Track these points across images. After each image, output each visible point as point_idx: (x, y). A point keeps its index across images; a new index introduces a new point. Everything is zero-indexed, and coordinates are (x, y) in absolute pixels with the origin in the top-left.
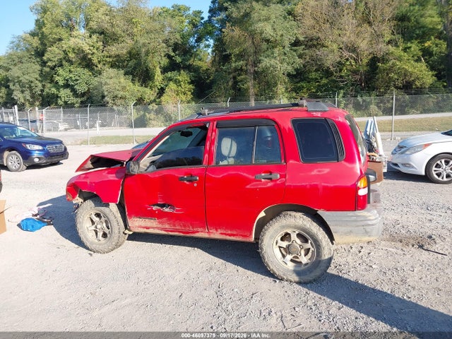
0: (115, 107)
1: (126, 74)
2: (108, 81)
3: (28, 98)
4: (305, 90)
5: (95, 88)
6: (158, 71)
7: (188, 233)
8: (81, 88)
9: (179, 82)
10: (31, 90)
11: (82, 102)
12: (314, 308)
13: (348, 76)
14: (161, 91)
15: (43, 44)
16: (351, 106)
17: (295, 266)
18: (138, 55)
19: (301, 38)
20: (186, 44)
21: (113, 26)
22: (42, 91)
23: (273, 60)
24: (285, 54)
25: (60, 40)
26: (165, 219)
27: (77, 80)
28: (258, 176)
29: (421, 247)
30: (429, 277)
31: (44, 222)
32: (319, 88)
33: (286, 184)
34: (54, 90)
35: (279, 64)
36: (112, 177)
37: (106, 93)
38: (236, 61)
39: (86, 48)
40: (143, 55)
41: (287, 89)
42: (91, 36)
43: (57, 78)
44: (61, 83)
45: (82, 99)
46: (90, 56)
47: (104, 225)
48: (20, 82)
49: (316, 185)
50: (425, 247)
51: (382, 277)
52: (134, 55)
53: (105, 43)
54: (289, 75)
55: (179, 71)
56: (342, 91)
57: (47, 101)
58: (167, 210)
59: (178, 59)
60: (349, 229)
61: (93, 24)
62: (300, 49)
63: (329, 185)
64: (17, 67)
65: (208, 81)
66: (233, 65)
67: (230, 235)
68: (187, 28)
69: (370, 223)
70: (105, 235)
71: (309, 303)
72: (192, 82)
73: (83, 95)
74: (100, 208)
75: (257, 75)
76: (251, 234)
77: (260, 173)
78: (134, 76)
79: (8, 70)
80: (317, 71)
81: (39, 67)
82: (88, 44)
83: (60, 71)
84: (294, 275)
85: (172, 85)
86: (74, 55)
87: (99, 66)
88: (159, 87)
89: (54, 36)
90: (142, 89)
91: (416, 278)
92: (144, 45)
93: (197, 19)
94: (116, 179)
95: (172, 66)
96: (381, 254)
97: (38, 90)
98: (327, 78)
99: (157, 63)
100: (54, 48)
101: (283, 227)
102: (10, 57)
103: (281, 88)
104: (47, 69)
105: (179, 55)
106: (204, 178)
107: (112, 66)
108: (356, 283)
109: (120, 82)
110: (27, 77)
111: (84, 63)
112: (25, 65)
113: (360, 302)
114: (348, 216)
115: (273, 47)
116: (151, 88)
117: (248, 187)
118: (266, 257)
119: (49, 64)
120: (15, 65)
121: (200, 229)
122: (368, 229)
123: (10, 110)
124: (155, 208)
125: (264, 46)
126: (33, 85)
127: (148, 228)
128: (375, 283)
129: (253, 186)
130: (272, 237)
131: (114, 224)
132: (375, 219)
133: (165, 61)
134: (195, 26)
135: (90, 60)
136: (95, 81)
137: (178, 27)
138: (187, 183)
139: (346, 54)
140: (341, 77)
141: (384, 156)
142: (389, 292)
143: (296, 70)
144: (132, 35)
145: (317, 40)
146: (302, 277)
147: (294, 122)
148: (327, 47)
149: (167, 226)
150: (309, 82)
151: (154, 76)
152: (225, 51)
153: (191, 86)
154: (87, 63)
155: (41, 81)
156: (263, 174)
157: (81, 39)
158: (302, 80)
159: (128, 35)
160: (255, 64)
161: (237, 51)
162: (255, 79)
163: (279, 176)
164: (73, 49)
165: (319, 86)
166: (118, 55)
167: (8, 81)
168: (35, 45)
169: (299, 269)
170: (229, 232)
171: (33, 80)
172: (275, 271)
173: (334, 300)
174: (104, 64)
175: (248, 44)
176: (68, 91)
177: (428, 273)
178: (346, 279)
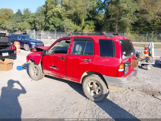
0: (67, 32)
1: (72, 21)
2: (66, 23)
3: (40, 27)
4: (138, 30)
5: (61, 25)
6: (83, 20)
7: (61, 77)
8: (57, 25)
9: (90, 24)
10: (42, 25)
11: (57, 30)
12: (94, 111)
13: (157, 26)
14: (84, 28)
15: (47, 10)
16: (156, 38)
17: (94, 95)
18: (77, 14)
19: (138, 10)
20: (94, 11)
21: (69, 4)
22: (45, 25)
23: (126, 18)
24: (131, 16)
25: (52, 8)
26: (54, 72)
27: (56, 22)
28: (84, 60)
29: (153, 96)
30: (148, 108)
31: (24, 68)
32: (144, 30)
33: (93, 64)
34: (48, 25)
35: (128, 20)
36: (39, 55)
37: (65, 27)
38: (112, 18)
39: (60, 11)
40: (78, 14)
41: (130, 29)
42: (62, 7)
43: (50, 21)
44: (51, 23)
45: (57, 29)
46: (61, 14)
47: (37, 71)
48: (38, 22)
49: (103, 65)
50: (155, 96)
51: (129, 105)
52: (75, 14)
53: (67, 10)
54: (132, 24)
55: (91, 21)
56: (153, 31)
57: (46, 29)
58: (55, 68)
59: (91, 16)
60: (114, 84)
61: (63, 3)
62: (138, 14)
63: (108, 66)
64: (38, 17)
65: (101, 25)
66: (111, 19)
67: (74, 80)
68: (96, 5)
69: (122, 82)
70: (37, 74)
71: (94, 110)
72: (95, 25)
73: (58, 27)
74: (36, 65)
75: (119, 23)
76: (80, 81)
77: (85, 59)
78: (75, 22)
79: (35, 18)
80: (144, 23)
81: (45, 17)
82: (61, 10)
83: (51, 19)
84: (93, 98)
85: (88, 26)
86: (56, 13)
87: (64, 18)
88: (83, 26)
89: (50, 7)
90: (77, 26)
91: (143, 108)
92: (79, 11)
93: (100, 2)
94: (40, 56)
95: (89, 19)
96: (134, 96)
97: (43, 25)
98: (148, 26)
99: (83, 17)
100: (50, 11)
101: (91, 80)
102: (36, 13)
103: (128, 29)
104: (47, 18)
105: (91, 15)
106: (67, 58)
107: (68, 18)
108: (117, 105)
109: (70, 24)
110: (40, 20)
111: (59, 16)
112: (40, 16)
113: (113, 113)
114: (113, 79)
115: (127, 13)
116: (80, 26)
117: (80, 63)
118: (84, 90)
119: (48, 16)
120: (38, 16)
121: (64, 77)
122: (121, 85)
123: (32, 31)
124: (51, 67)
125: (124, 13)
126: (42, 23)
127: (49, 74)
128: (124, 107)
129: (82, 63)
130: (87, 83)
131: (39, 71)
132: (125, 81)
133: (86, 17)
134: (98, 4)
135: (61, 15)
136: (62, 23)
137: (92, 4)
138: (61, 60)
139: (157, 17)
140: (154, 26)
141: (154, 58)
142: (128, 111)
143: (135, 22)
144: (76, 7)
145: (145, 11)
146: (96, 99)
147: (100, 40)
148: (149, 14)
149: (54, 74)
150: (140, 27)
151: (82, 22)
152: (108, 14)
153: (94, 26)
154: (60, 16)
155: (45, 22)
156: (86, 59)
157: (59, 8)
158: (137, 26)
159: (74, 7)
160: (119, 19)
161: (112, 14)
162: (118, 25)
163: (91, 60)
164: (56, 12)
165: (144, 29)
166: (70, 14)
167: (35, 21)
168: (44, 10)
169: (95, 96)
170: (73, 79)
171: (42, 21)
172: (87, 96)
173: (103, 110)
174: (65, 17)
175: (118, 11)
176: (53, 26)
177: (149, 106)
178: (114, 103)
